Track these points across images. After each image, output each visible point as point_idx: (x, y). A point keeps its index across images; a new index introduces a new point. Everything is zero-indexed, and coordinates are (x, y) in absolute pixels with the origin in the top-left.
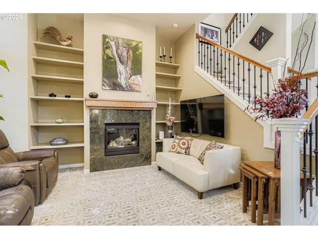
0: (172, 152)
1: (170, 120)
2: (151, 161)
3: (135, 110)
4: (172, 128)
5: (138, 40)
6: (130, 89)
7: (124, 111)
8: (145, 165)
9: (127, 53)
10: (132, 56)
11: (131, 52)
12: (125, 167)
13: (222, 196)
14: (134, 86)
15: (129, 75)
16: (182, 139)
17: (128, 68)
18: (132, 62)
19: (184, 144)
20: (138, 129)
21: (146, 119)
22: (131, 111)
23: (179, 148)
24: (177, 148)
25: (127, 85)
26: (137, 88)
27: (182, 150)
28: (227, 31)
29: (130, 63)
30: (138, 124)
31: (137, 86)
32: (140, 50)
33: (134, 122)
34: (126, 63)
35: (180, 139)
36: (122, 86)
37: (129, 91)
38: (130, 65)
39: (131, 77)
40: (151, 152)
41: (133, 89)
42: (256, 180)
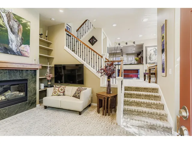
0: (54, 95)
1: (49, 76)
2: (36, 105)
3: (24, 70)
4: (51, 81)
5: (27, 20)
6: (20, 54)
7: (14, 71)
8: (32, 108)
9: (18, 27)
10: (22, 30)
11: (21, 26)
12: (16, 114)
13: (87, 111)
14: (23, 52)
15: (20, 44)
16: (60, 87)
17: (18, 38)
18: (22, 35)
19: (62, 90)
20: (27, 84)
21: (32, 76)
22: (20, 71)
23: (59, 93)
24: (58, 92)
25: (18, 50)
26: (26, 54)
27: (61, 93)
28: (77, 31)
29: (20, 34)
30: (26, 80)
31: (26, 53)
32: (28, 27)
33: (23, 78)
34: (17, 34)
35: (59, 87)
36: (13, 51)
37: (19, 55)
38: (21, 36)
39: (21, 45)
40: (36, 98)
41: (22, 54)
42: (104, 99)
